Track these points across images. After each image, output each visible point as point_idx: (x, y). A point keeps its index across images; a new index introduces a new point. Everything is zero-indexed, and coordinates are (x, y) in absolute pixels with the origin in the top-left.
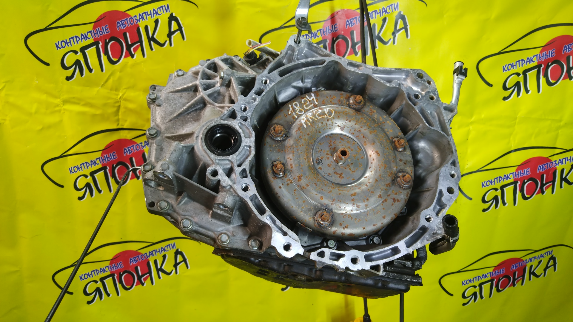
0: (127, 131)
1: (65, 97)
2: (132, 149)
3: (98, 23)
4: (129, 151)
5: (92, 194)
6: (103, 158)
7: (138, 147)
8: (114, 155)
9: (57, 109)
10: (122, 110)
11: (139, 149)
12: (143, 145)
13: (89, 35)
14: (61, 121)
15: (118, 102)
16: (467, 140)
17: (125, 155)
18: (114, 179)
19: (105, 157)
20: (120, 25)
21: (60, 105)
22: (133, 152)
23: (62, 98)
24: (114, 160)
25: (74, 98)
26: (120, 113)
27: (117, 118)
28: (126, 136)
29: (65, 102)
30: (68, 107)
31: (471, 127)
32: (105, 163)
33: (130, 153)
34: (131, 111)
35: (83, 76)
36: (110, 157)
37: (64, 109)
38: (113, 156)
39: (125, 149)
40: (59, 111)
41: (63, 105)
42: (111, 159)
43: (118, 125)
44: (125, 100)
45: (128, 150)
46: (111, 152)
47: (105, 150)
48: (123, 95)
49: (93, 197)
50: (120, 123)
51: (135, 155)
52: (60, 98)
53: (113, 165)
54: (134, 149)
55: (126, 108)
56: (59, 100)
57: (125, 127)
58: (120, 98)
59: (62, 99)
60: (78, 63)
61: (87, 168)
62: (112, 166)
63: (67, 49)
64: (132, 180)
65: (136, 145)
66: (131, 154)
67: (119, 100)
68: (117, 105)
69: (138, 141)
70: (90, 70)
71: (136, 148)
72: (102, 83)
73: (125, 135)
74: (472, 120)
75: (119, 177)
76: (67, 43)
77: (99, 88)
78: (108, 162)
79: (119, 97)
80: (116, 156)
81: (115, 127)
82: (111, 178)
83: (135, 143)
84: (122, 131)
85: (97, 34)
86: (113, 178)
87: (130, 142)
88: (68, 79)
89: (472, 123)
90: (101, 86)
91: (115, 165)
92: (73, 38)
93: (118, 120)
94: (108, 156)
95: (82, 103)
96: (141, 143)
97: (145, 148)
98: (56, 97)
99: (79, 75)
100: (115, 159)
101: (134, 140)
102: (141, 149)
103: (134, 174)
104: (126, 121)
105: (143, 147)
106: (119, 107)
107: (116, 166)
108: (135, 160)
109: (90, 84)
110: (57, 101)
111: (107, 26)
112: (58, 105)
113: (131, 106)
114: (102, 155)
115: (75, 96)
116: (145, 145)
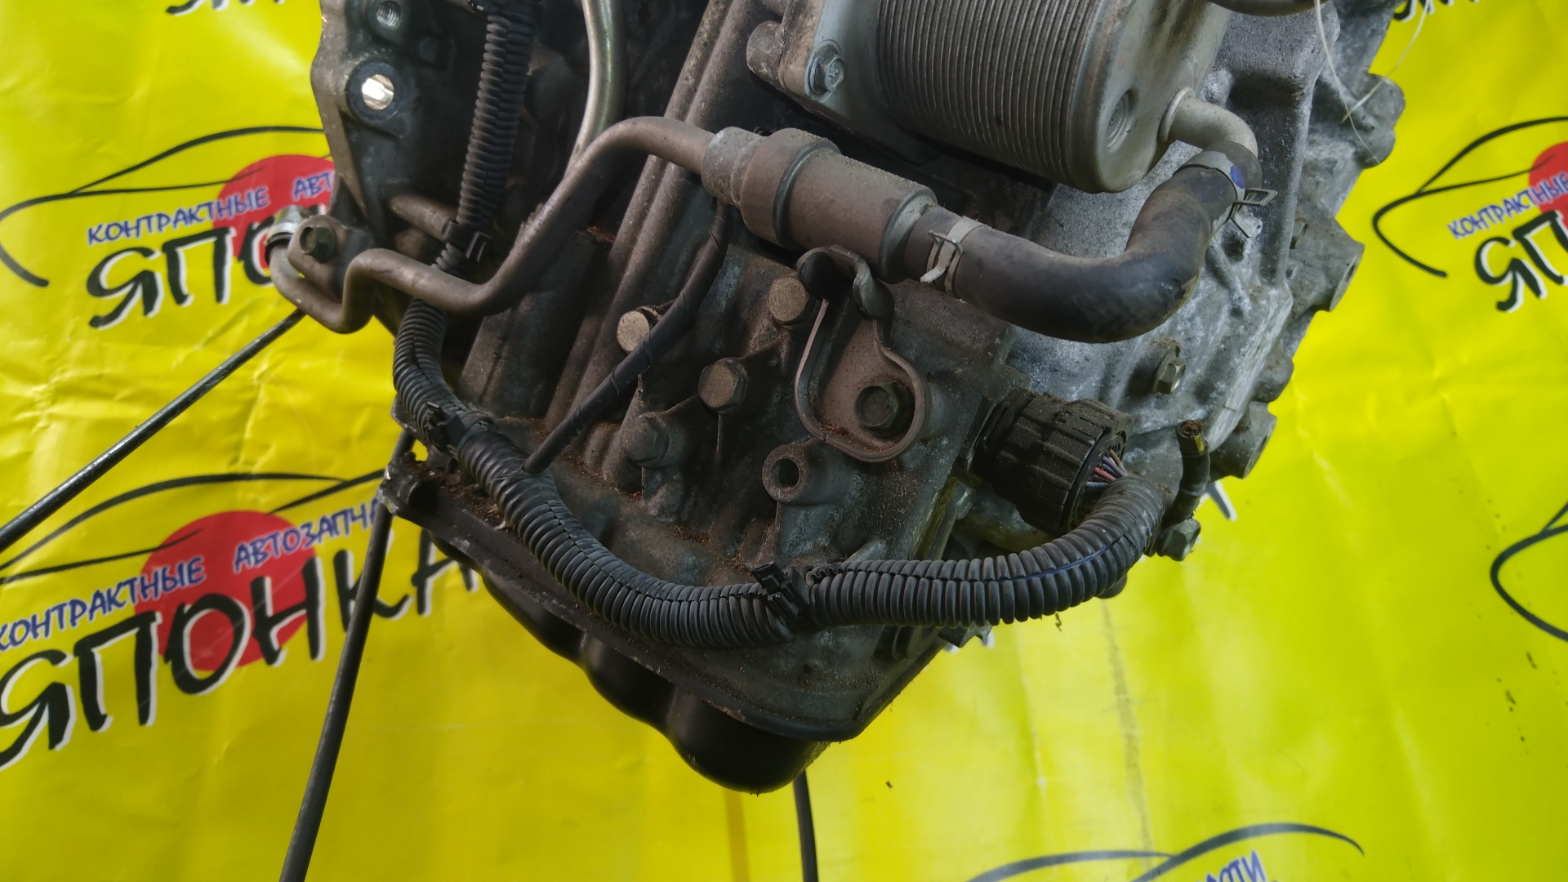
0: (261, 484)
1: (70, 374)
2: (268, 547)
3: (236, 184)
4: (256, 553)
5: (56, 735)
6: (149, 580)
7: (292, 539)
8: (194, 567)
9: (27, 415)
10: (258, 413)
11: (298, 542)
12: (315, 530)
13: (203, 213)
14: (25, 456)
15: (250, 388)
16: (1454, 434)
17: (236, 570)
18: (170, 663)
19: (156, 575)
20: (304, 189)
21: (38, 402)
22: (272, 559)
23: (56, 379)
24: (188, 588)
25: (99, 377)
26: (250, 424)
27: (234, 438)
28: (255, 501)
29: (64, 392)
30: (64, 408)
31: (1446, 395)
32: (151, 600)
33: (257, 562)
34: (292, 415)
35: (151, 315)
36: (178, 577)
37: (52, 417)
38: (190, 572)
39: (242, 548)
40: (32, 422)
41: (54, 401)
42: (179, 585)
43: (235, 461)
44: (278, 382)
45: (250, 550)
46: (186, 559)
47: (162, 552)
48: (272, 368)
49: (59, 747)
50: (243, 457)
51: (274, 567)
52: (46, 381)
53: (182, 606)
54: (274, 545)
55: (274, 407)
56: (42, 387)
57: (256, 469)
58: (261, 376)
59: (57, 383)
60: (145, 279)
61: (70, 624)
62: (174, 611)
63: (123, 241)
64: (246, 668)
65: (286, 534)
66: (260, 565)
67: (255, 382)
68: (246, 396)
69: (296, 517)
70: (180, 297)
71: (285, 543)
72: (210, 333)
73: (251, 496)
74: (1437, 373)
75: (193, 655)
76: (125, 229)
77: (196, 348)
78: (162, 596)
79: (257, 373)
80: (202, 574)
81: (222, 469)
82: (161, 659)
83: (283, 524)
84: (242, 484)
85: (227, 211)
86: (166, 661)
87: (270, 521)
88: (96, 322)
89: (1441, 383)
90: (203, 341)
91: (187, 608)
92: (149, 218)
93: (238, 447)
94: (172, 572)
95: (125, 393)
96: (308, 525)
97: (320, 540)
98: (35, 379)
99: (141, 309)
100: (194, 585)
101: (283, 515)
102: (304, 547)
103: (256, 643)
104: (265, 448)
105: (313, 537)
106: (250, 404)
107: (192, 613)
108: (274, 585)
109: (168, 337)
110: (33, 391)
111: (262, 190)
112: (31, 405)
113: (293, 398)
114: (146, 570)
115: (107, 371)
116: (321, 531)
